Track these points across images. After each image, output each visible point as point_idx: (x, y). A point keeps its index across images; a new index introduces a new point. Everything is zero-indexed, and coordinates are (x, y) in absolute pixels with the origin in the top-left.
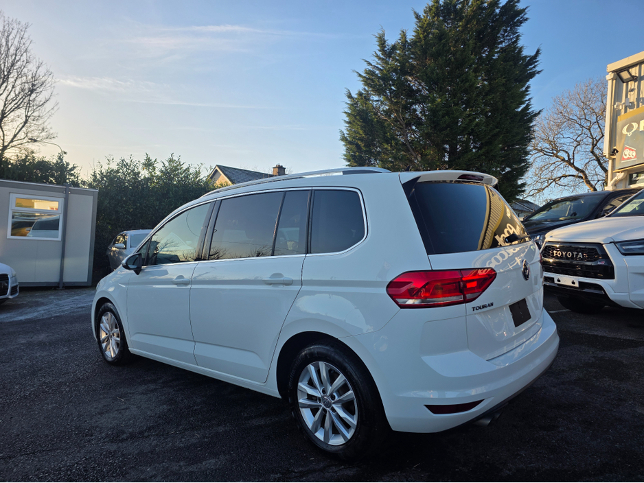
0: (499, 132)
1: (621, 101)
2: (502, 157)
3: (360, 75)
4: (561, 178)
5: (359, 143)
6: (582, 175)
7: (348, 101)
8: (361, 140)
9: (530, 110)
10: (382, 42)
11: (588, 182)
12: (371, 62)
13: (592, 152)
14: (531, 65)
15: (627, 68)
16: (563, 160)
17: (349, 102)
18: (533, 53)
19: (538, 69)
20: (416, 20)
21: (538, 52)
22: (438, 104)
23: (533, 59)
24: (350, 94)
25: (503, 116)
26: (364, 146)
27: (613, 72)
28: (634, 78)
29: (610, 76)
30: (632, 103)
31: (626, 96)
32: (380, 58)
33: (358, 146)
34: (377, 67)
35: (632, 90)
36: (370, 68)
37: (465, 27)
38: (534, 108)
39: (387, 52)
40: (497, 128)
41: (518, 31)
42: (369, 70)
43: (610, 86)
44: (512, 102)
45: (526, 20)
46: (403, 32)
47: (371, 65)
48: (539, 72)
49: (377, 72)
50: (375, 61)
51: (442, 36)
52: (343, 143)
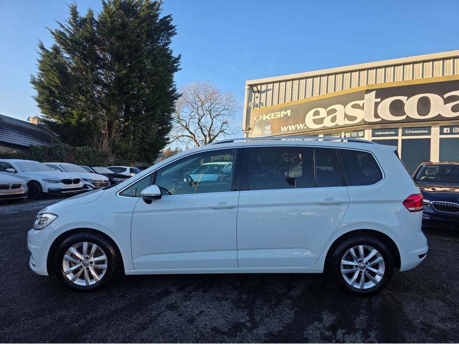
0: (159, 102)
1: (251, 102)
2: (158, 119)
3: (53, 33)
4: (180, 136)
5: (54, 89)
6: (193, 136)
7: (41, 51)
8: (57, 87)
9: (176, 92)
10: (75, 13)
11: (195, 141)
12: (64, 25)
13: (198, 124)
14: (176, 63)
15: (256, 85)
16: (183, 126)
17: (41, 53)
18: (177, 56)
19: (179, 67)
20: (103, 6)
21: (180, 56)
22: (123, 74)
23: (177, 60)
24: (43, 46)
25: (162, 92)
26: (58, 93)
27: (249, 85)
28: (258, 92)
29: (247, 87)
30: (257, 104)
31: (254, 101)
32: (72, 25)
33: (52, 92)
34: (69, 31)
35: (257, 97)
36: (62, 30)
37: (139, 24)
38: (178, 92)
39: (79, 23)
40: (158, 99)
41: (171, 39)
42: (60, 31)
43: (246, 92)
44: (167, 85)
45: (176, 34)
46: (90, 10)
47: (64, 28)
48: (180, 69)
49: (68, 35)
50: (68, 26)
51: (124, 25)
52: (33, 86)
